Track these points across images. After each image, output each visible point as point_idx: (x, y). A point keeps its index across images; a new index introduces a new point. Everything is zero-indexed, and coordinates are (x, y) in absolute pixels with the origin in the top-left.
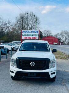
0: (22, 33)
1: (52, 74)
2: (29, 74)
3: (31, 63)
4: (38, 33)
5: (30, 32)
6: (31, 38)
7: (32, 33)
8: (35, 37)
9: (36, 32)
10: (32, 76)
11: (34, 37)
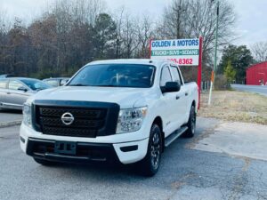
0: (152, 49)
1: (124, 149)
2: (59, 147)
3: (63, 117)
4: (198, 47)
5: (174, 45)
6: (178, 60)
7: (181, 47)
8: (189, 57)
9: (193, 43)
10: (65, 151)
11: (186, 57)
